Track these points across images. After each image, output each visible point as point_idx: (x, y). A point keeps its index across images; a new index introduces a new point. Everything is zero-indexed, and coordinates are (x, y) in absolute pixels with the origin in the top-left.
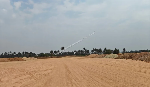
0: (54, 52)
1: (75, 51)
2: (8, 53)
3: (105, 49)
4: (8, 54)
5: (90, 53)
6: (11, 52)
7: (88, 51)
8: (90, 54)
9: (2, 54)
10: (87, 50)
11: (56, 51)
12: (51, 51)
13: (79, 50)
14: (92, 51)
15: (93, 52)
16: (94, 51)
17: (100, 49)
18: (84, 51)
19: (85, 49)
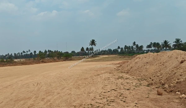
0: (86, 50)
1: (119, 48)
2: (26, 51)
3: (178, 41)
4: (26, 53)
5: (145, 50)
6: (29, 51)
7: (142, 47)
8: (145, 52)
9: (19, 53)
10: (139, 45)
11: (89, 48)
12: (82, 48)
13: (126, 46)
14: (149, 46)
15: (150, 49)
16: (151, 47)
17: (166, 42)
18: (134, 47)
19: (136, 44)
